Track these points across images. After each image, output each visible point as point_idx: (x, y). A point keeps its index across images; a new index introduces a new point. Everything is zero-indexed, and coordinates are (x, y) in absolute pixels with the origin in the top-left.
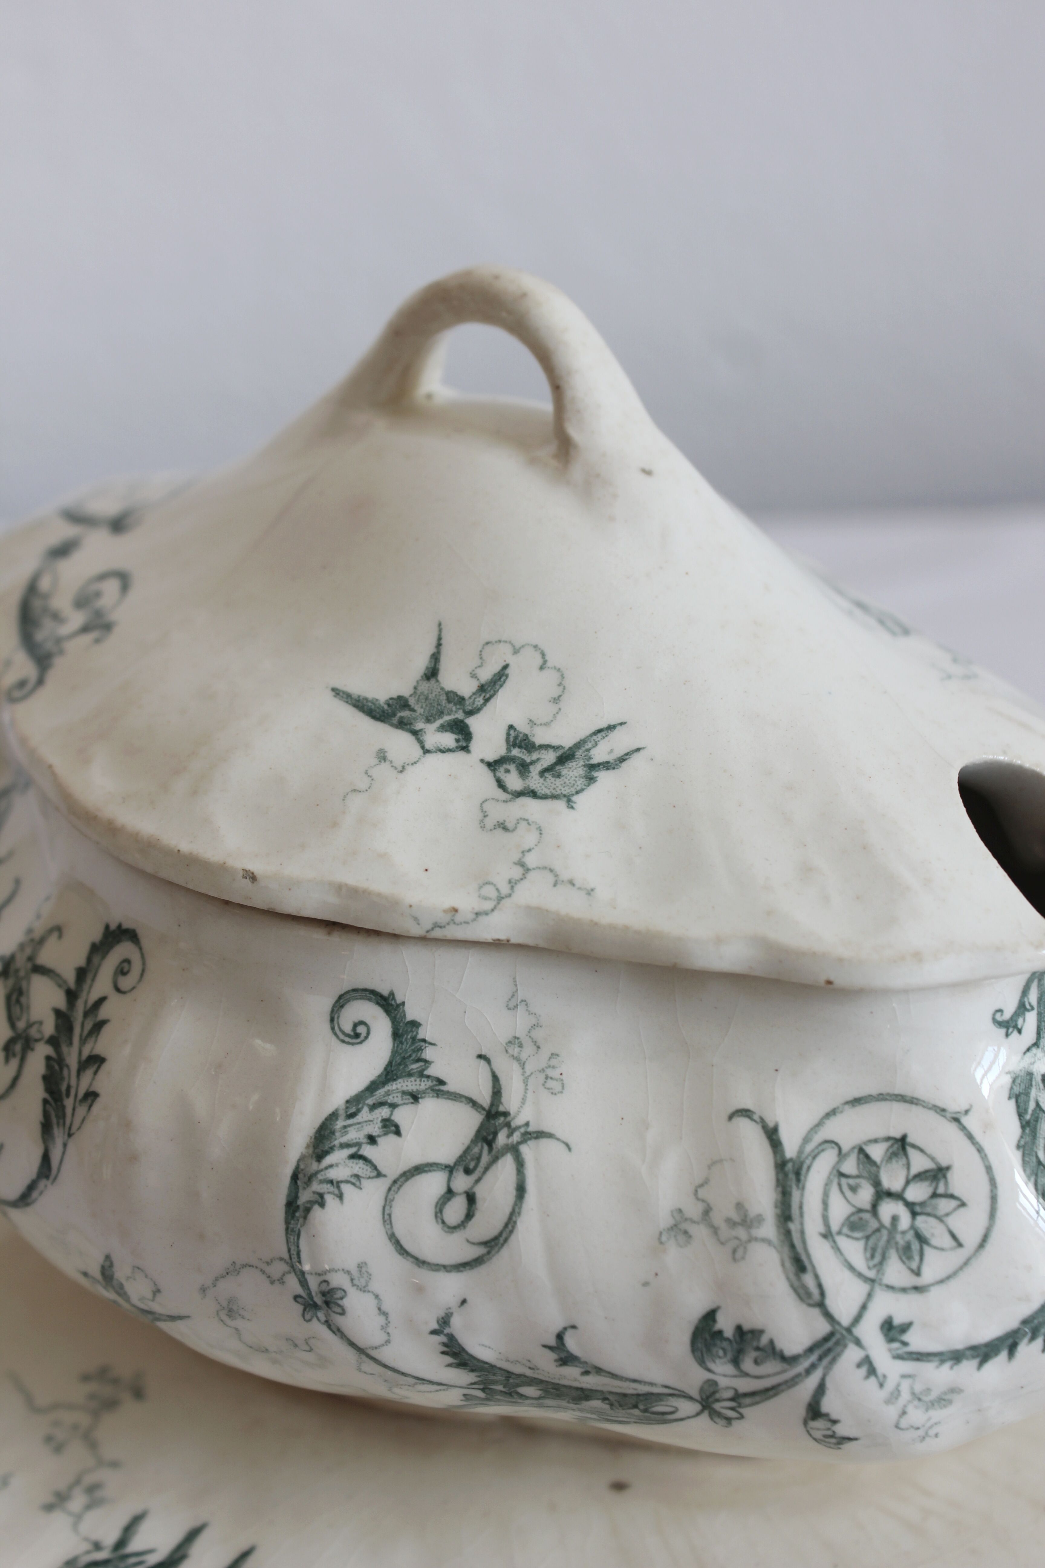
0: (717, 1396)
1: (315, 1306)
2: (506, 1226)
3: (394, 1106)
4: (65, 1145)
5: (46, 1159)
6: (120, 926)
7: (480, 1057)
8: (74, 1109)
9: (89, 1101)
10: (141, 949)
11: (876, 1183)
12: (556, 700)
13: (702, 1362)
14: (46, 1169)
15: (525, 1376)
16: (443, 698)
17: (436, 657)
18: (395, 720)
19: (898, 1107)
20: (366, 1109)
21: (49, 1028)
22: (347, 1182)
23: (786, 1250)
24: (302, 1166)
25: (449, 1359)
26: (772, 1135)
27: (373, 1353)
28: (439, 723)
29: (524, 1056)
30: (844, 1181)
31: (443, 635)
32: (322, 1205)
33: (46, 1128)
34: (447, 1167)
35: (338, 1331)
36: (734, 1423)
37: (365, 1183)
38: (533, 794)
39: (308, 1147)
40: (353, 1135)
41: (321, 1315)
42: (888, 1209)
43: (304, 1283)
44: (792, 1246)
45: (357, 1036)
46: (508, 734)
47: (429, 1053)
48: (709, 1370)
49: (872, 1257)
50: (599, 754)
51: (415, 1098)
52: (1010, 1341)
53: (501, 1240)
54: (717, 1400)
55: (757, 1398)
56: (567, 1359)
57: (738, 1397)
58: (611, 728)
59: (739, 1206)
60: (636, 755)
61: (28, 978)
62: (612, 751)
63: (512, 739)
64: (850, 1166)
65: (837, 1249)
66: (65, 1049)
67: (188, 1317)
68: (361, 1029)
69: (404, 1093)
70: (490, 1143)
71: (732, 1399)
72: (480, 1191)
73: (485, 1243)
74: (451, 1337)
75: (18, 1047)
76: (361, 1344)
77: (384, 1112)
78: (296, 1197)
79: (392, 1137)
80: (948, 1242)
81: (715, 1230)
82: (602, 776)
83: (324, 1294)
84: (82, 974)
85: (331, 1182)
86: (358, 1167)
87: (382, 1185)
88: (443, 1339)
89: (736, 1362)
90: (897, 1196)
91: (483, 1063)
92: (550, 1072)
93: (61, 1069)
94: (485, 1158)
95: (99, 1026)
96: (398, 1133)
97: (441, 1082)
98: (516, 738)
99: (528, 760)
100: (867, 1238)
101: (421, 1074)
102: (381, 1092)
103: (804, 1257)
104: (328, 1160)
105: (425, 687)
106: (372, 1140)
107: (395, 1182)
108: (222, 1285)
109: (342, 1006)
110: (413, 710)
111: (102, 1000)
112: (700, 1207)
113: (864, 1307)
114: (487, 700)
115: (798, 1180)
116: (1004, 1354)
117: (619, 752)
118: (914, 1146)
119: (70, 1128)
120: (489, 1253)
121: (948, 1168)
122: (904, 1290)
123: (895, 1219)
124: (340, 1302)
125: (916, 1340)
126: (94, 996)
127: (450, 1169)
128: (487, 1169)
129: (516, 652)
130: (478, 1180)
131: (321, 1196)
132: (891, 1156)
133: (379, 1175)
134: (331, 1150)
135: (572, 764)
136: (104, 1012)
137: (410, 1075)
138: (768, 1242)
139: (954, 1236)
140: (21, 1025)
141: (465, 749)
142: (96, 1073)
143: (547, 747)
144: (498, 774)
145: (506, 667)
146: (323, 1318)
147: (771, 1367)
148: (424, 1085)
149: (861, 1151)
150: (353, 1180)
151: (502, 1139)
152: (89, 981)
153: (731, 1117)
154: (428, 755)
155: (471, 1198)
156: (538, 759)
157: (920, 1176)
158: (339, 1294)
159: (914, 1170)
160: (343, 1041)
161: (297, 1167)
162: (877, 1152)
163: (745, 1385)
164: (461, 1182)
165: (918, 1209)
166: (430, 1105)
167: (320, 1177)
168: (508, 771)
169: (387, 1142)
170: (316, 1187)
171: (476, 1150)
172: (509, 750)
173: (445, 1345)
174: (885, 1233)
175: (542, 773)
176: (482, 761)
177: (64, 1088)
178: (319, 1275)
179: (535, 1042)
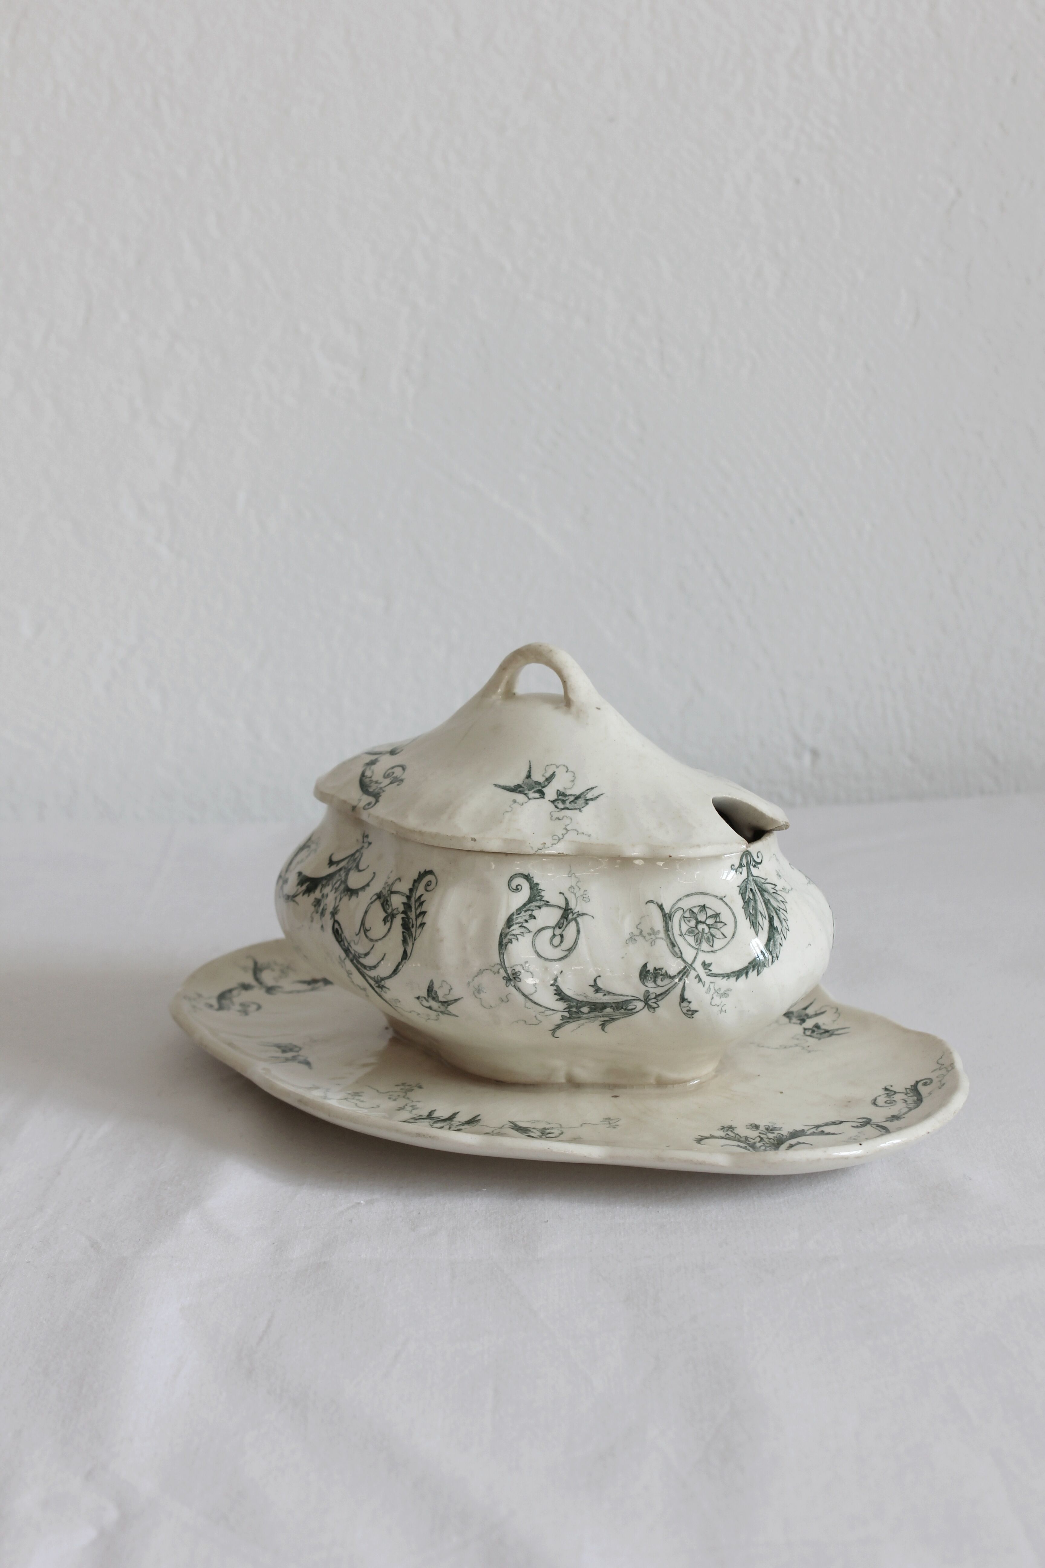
0: (650, 997)
1: (510, 980)
2: (575, 943)
3: (532, 910)
4: (413, 944)
5: (405, 952)
6: (425, 871)
7: (560, 893)
8: (416, 931)
9: (422, 926)
10: (435, 876)
11: (696, 919)
12: (573, 781)
13: (644, 984)
14: (405, 956)
16: (534, 783)
17: (529, 772)
18: (518, 791)
19: (702, 896)
20: (523, 912)
21: (402, 908)
22: (519, 934)
23: (668, 941)
24: (503, 931)
25: (557, 997)
26: (661, 907)
27: (531, 997)
28: (533, 790)
29: (575, 891)
30: (685, 919)
31: (531, 764)
32: (511, 943)
33: (405, 941)
34: (552, 927)
35: (518, 989)
36: (656, 1009)
37: (525, 935)
38: (568, 809)
39: (505, 925)
40: (520, 920)
41: (512, 983)
42: (700, 927)
43: (506, 971)
44: (670, 939)
45: (518, 889)
46: (557, 793)
47: (542, 893)
48: (646, 986)
49: (697, 941)
50: (589, 796)
51: (540, 907)
53: (573, 948)
54: (650, 1000)
55: (663, 996)
56: (598, 990)
57: (657, 996)
58: (592, 788)
59: (652, 929)
60: (602, 796)
61: (389, 896)
62: (593, 795)
63: (558, 793)
64: (687, 915)
65: (685, 939)
66: (409, 913)
67: (462, 998)
68: (519, 887)
69: (535, 906)
70: (567, 919)
71: (654, 998)
72: (564, 933)
73: (568, 950)
74: (558, 987)
75: (389, 918)
76: (526, 993)
77: (530, 912)
78: (502, 942)
79: (533, 920)
80: (721, 936)
81: (644, 937)
82: (590, 802)
83: (513, 974)
84: (411, 890)
85: (514, 935)
86: (522, 930)
87: (531, 935)
88: (555, 988)
89: (655, 982)
90: (704, 923)
91: (561, 895)
92: (584, 896)
93: (409, 920)
94: (565, 923)
95: (422, 904)
96: (535, 918)
97: (548, 902)
98: (560, 793)
99: (565, 799)
100: (695, 936)
101: (541, 900)
102: (528, 906)
103: (674, 942)
104: (512, 928)
105: (527, 781)
106: (526, 921)
107: (535, 933)
108: (476, 979)
109: (512, 880)
111: (421, 895)
112: (639, 931)
113: (695, 957)
115: (670, 919)
116: (744, 976)
117: (596, 795)
118: (708, 908)
119: (415, 938)
120: (569, 953)
121: (720, 914)
122: (708, 952)
123: (703, 929)
124: (519, 977)
125: (714, 969)
126: (418, 895)
127: (554, 928)
128: (566, 926)
129: (557, 767)
130: (563, 930)
131: (511, 940)
132: (701, 911)
133: (530, 932)
134: (513, 925)
135: (580, 799)
136: (422, 899)
137: (537, 900)
138: (662, 939)
139: (723, 935)
140: (389, 911)
141: (543, 797)
142: (423, 917)
143: (571, 795)
145: (554, 772)
146: (513, 985)
147: (667, 981)
148: (542, 903)
149: (690, 910)
150: (521, 934)
151: (570, 916)
152: (415, 892)
153: (646, 903)
154: (530, 800)
155: (562, 936)
156: (568, 799)
157: (710, 917)
158: (519, 974)
159: (708, 915)
160: (513, 892)
162: (696, 910)
163: (659, 991)
164: (558, 931)
165: (711, 926)
166: (545, 910)
167: (510, 934)
168: (558, 803)
169: (532, 922)
170: (509, 937)
171: (562, 921)
173: (556, 990)
174: (700, 934)
175: (570, 803)
176: (549, 801)
177: (411, 926)
178: (512, 967)
179: (578, 887)
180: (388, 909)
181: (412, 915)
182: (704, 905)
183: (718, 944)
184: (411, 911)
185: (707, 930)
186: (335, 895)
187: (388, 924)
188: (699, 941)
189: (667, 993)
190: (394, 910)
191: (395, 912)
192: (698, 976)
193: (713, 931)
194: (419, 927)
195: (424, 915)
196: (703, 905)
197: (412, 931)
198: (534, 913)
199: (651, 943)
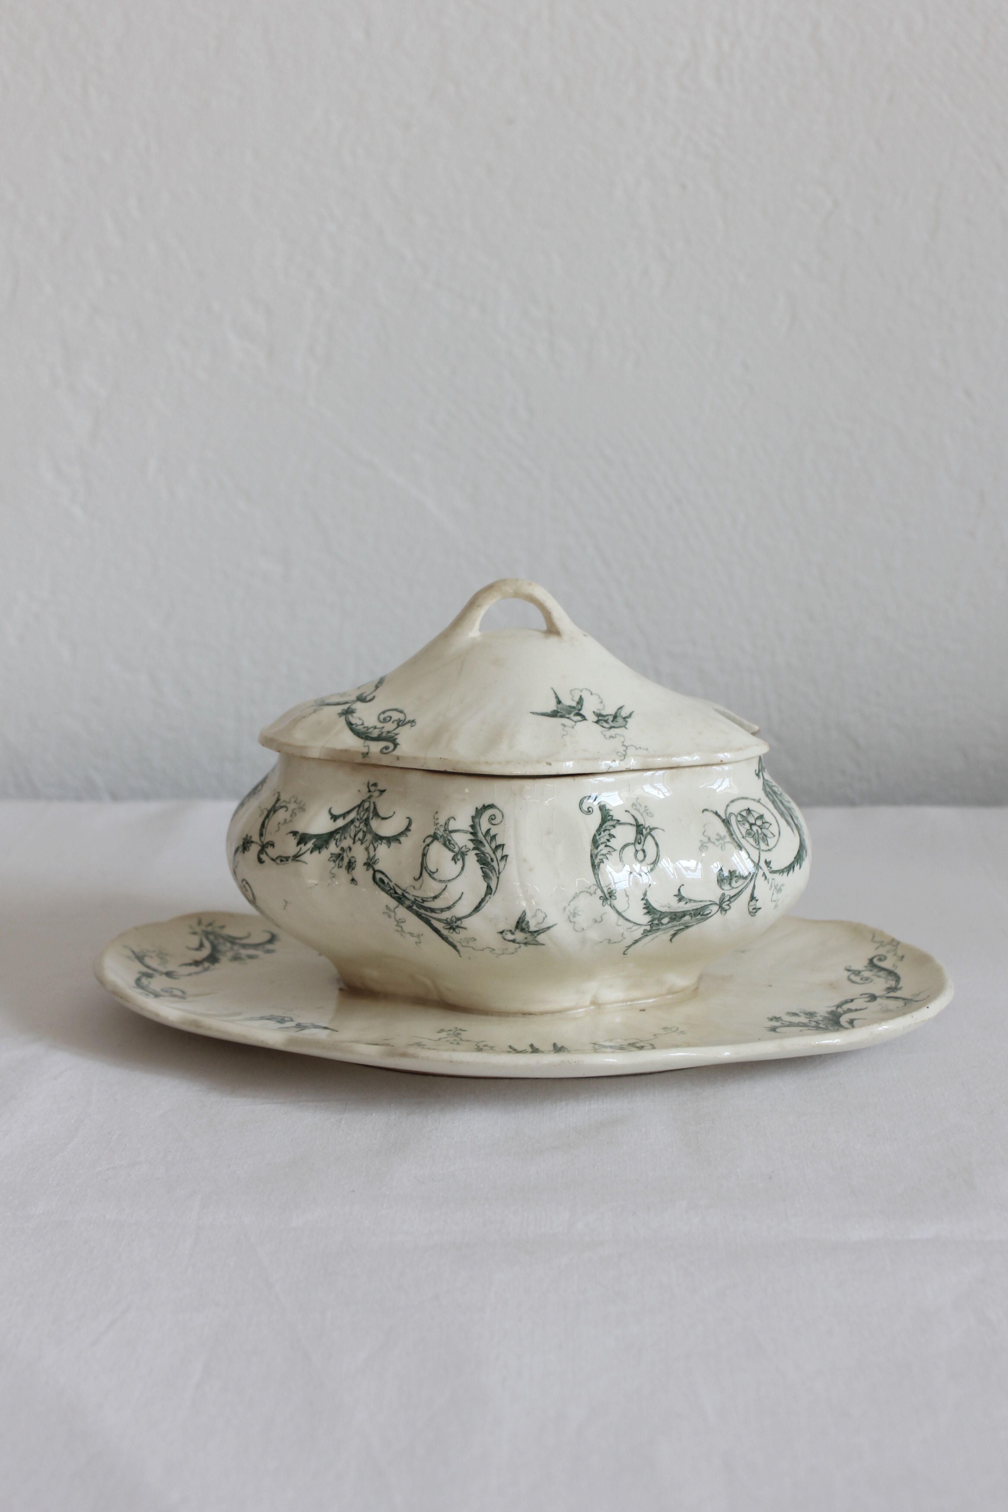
0: (724, 900)
1: (607, 899)
2: (657, 856)
3: (609, 830)
4: (498, 878)
5: (489, 887)
6: (484, 806)
7: (626, 811)
8: (498, 864)
9: (505, 858)
13: (721, 887)
14: (489, 890)
15: (666, 912)
17: (557, 697)
20: (602, 832)
22: (607, 854)
24: (592, 853)
25: (646, 911)
26: (716, 813)
27: (624, 914)
29: (638, 808)
30: (740, 823)
31: (555, 691)
32: (603, 862)
33: (486, 876)
34: (633, 843)
35: (613, 907)
36: (728, 912)
37: (612, 853)
39: (591, 846)
40: (603, 840)
41: (608, 902)
43: (603, 891)
44: (736, 842)
45: (590, 812)
47: (611, 813)
49: (756, 842)
51: (614, 826)
52: (793, 866)
53: (657, 861)
54: (724, 902)
55: (736, 897)
56: (680, 898)
57: (731, 898)
59: (718, 834)
64: (739, 818)
65: (748, 841)
66: (483, 849)
67: (556, 924)
68: (590, 809)
69: (610, 826)
70: (642, 834)
71: (728, 900)
72: (645, 848)
73: (652, 863)
74: (647, 900)
75: (459, 857)
76: (620, 910)
77: (607, 832)
78: (594, 863)
81: (714, 843)
83: (609, 893)
85: (603, 855)
86: (608, 849)
87: (617, 853)
88: (644, 902)
89: (730, 884)
90: (755, 824)
91: (627, 813)
93: (485, 855)
94: (643, 839)
95: (494, 837)
97: (619, 821)
100: (753, 836)
101: (612, 819)
102: (604, 826)
103: (740, 845)
104: (599, 849)
105: (559, 706)
106: (608, 840)
107: (620, 851)
108: (572, 903)
109: (582, 804)
110: (561, 713)
112: (707, 838)
113: (759, 857)
114: (582, 706)
119: (499, 871)
120: (654, 866)
121: (763, 815)
122: (766, 851)
123: (757, 830)
124: (615, 895)
127: (634, 844)
128: (644, 841)
129: (581, 691)
130: (643, 845)
131: (602, 860)
133: (615, 850)
136: (492, 833)
137: (609, 820)
139: (772, 834)
140: (456, 849)
144: (601, 724)
145: (581, 696)
146: (609, 903)
147: (741, 882)
148: (615, 822)
150: (609, 853)
151: (644, 832)
152: (478, 828)
155: (644, 851)
158: (614, 892)
160: (586, 814)
161: (591, 853)
162: (744, 813)
163: (733, 892)
164: (639, 847)
166: (618, 827)
167: (599, 854)
170: (599, 857)
172: (598, 718)
173: (645, 904)
174: (756, 835)
177: (489, 860)
178: (607, 886)
179: (639, 804)
180: (455, 848)
181: (487, 849)
182: (749, 809)
183: (772, 842)
184: (484, 846)
185: (760, 831)
186: (364, 846)
187: (460, 863)
188: (757, 842)
189: (740, 893)
190: (462, 848)
191: (464, 849)
192: (764, 874)
193: (764, 831)
194: (501, 860)
195: (503, 847)
196: (747, 808)
197: (493, 866)
198: (613, 832)
199: (722, 848)
